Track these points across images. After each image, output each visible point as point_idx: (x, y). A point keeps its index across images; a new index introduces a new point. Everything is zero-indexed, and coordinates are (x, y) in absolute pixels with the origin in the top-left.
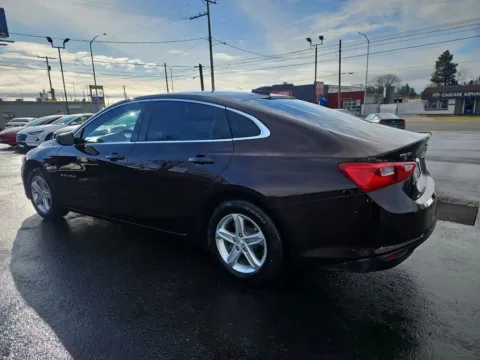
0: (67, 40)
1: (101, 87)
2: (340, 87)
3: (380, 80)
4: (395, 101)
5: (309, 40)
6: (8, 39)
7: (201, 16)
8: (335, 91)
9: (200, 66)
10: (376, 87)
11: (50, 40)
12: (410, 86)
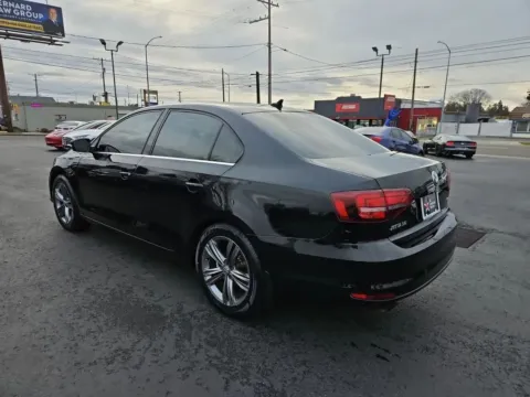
0: (120, 43)
1: (155, 92)
2: (413, 101)
3: (465, 96)
4: (479, 120)
5: (375, 49)
6: (64, 39)
7: (261, 19)
8: (408, 106)
9: (258, 74)
10: (462, 103)
11: (103, 43)
12: (504, 105)
